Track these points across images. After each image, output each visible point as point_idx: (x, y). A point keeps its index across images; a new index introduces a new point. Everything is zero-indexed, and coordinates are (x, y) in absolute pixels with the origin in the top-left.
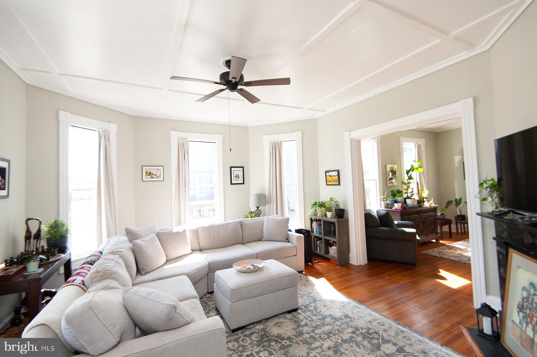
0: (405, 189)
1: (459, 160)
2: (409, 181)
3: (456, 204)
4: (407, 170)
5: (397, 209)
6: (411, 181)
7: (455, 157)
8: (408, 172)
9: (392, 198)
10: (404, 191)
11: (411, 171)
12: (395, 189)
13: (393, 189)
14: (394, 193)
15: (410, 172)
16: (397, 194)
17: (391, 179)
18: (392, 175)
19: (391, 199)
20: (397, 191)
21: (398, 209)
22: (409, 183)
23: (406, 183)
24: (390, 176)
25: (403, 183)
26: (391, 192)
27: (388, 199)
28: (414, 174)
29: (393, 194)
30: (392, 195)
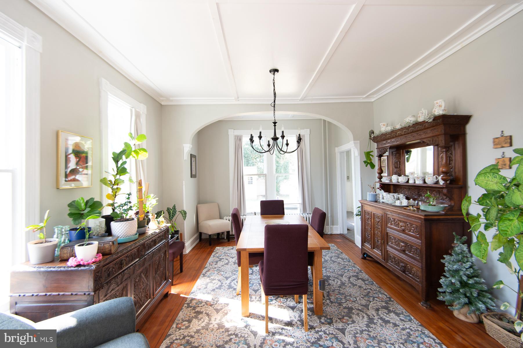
0: (109, 196)
1: (189, 150)
2: (118, 177)
3: (170, 216)
4: (114, 153)
5: (82, 263)
6: (122, 177)
7: (184, 145)
8: (117, 158)
9: (72, 222)
10: (106, 201)
11: (124, 157)
12: (81, 198)
13: (77, 199)
14: (78, 210)
15: (121, 158)
16: (86, 211)
17: (74, 172)
18: (77, 164)
19: (67, 228)
20: (87, 202)
21: (86, 263)
22: (117, 182)
23: (111, 181)
24: (72, 165)
25: (104, 181)
26: (70, 205)
27: (56, 230)
28: (130, 163)
29: (74, 211)
30: (71, 215)
